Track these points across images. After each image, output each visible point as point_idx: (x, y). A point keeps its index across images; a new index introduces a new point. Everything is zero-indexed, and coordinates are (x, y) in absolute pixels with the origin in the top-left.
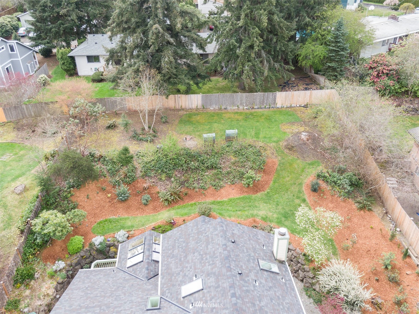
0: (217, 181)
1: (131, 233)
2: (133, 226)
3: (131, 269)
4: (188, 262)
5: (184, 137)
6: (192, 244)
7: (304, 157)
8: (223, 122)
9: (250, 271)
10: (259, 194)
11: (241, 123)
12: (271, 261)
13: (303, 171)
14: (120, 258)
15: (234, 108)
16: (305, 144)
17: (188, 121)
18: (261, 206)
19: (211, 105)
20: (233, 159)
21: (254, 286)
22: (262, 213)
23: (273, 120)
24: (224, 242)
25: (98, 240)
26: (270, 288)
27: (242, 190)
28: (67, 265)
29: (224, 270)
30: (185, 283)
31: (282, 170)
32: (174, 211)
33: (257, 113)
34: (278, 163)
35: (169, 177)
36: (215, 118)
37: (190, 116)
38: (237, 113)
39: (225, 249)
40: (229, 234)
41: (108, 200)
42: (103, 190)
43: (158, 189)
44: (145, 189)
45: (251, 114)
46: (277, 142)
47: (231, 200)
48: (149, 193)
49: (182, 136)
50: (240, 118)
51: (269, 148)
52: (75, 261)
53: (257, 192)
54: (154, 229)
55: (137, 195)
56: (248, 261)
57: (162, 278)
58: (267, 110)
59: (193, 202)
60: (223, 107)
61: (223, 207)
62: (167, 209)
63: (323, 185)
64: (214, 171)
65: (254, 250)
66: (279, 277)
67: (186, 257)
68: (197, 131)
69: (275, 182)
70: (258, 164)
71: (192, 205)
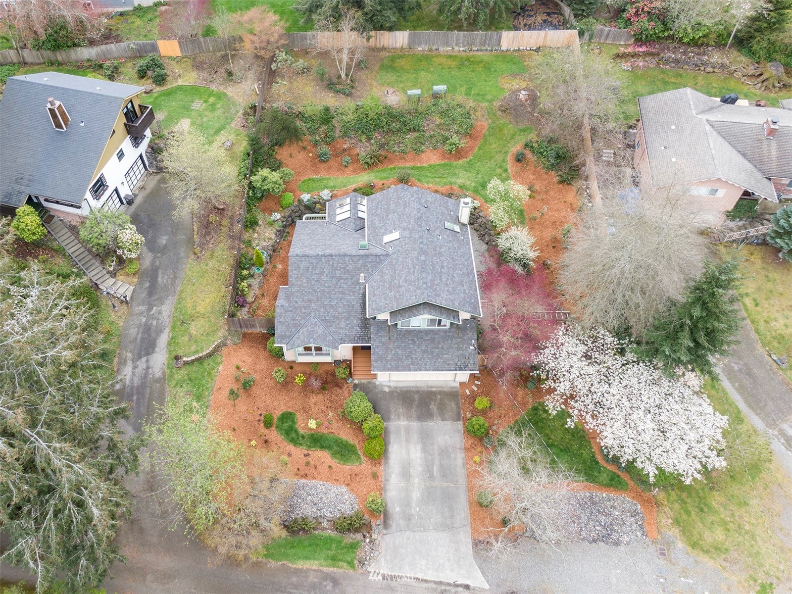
0: (419, 145)
1: (334, 192)
2: (335, 187)
3: (340, 223)
4: (389, 220)
5: (385, 89)
6: (392, 207)
7: (517, 122)
8: (432, 69)
9: (436, 229)
10: (461, 162)
11: (453, 73)
12: (455, 223)
13: (512, 138)
14: (329, 214)
15: (448, 49)
16: (522, 105)
17: (391, 66)
18: (461, 174)
19: (419, 44)
20: (438, 121)
21: (438, 239)
22: (460, 181)
23: (493, 70)
24: (419, 206)
25: (306, 197)
26: (450, 241)
27: (443, 156)
28: (282, 217)
29: (416, 227)
30: (386, 234)
31: (490, 136)
32: (374, 174)
33: (475, 58)
34: (487, 127)
35: (369, 139)
36: (423, 63)
37: (393, 59)
38: (450, 56)
39: (418, 212)
40: (423, 201)
41: (309, 160)
42: (304, 148)
43: (358, 151)
44: (345, 150)
45: (468, 59)
46: (490, 101)
47: (431, 166)
48: (349, 155)
49: (383, 88)
50: (454, 64)
51: (479, 109)
52: (287, 214)
53: (459, 158)
54: (355, 190)
55: (336, 156)
56: (436, 222)
57: (368, 230)
58: (488, 53)
59: (392, 166)
60: (434, 48)
61: (423, 173)
62: (367, 172)
63: (529, 155)
64: (417, 134)
65: (443, 214)
66: (458, 235)
67: (387, 216)
68: (401, 82)
69: (480, 149)
70: (464, 128)
71: (391, 169)
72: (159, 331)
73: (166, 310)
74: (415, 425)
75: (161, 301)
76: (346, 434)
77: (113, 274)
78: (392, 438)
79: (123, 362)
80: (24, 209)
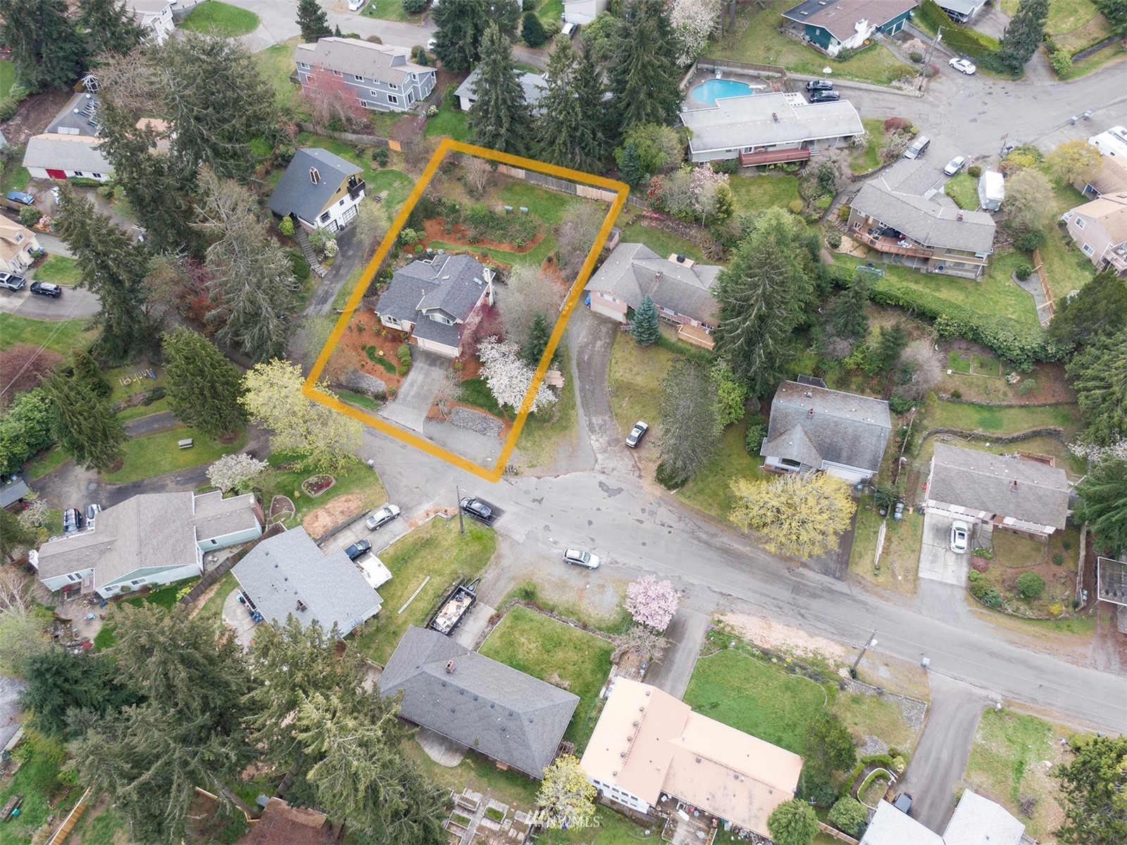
0: (502, 238)
1: (445, 251)
2: (447, 248)
8: (526, 197)
10: (521, 254)
13: (553, 248)
17: (510, 189)
19: (531, 179)
25: (428, 250)
27: (512, 248)
28: (412, 256)
32: (470, 248)
34: (543, 238)
37: (513, 185)
38: (546, 191)
41: (441, 230)
42: (440, 224)
43: (468, 233)
44: (461, 230)
45: (555, 196)
46: (551, 224)
48: (462, 233)
49: (497, 200)
50: (545, 196)
51: (543, 227)
55: (456, 232)
60: (540, 184)
62: (468, 245)
64: (503, 232)
68: (509, 199)
69: (534, 249)
72: (332, 295)
73: (338, 287)
74: (426, 367)
75: (337, 282)
76: (394, 362)
77: (320, 263)
78: (413, 369)
79: (311, 304)
80: (287, 218)
